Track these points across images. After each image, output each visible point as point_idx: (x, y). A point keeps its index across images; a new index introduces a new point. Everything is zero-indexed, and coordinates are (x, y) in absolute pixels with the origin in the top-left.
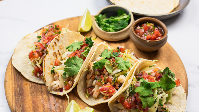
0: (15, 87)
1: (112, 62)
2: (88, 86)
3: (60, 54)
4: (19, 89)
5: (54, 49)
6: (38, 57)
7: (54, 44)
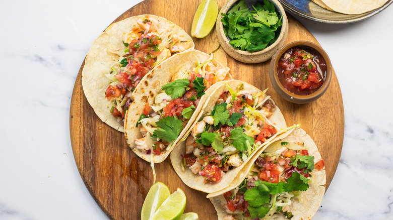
0: (84, 131)
1: (224, 137)
2: (187, 153)
3: (152, 95)
4: (90, 135)
5: (143, 92)
6: (120, 95)
7: (144, 85)
